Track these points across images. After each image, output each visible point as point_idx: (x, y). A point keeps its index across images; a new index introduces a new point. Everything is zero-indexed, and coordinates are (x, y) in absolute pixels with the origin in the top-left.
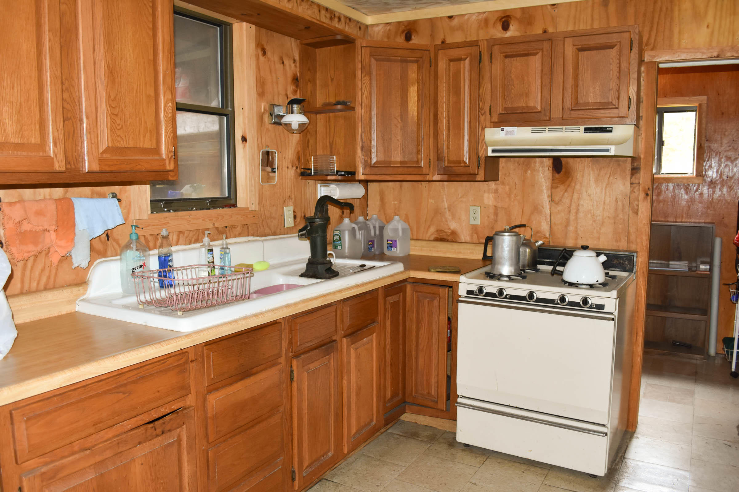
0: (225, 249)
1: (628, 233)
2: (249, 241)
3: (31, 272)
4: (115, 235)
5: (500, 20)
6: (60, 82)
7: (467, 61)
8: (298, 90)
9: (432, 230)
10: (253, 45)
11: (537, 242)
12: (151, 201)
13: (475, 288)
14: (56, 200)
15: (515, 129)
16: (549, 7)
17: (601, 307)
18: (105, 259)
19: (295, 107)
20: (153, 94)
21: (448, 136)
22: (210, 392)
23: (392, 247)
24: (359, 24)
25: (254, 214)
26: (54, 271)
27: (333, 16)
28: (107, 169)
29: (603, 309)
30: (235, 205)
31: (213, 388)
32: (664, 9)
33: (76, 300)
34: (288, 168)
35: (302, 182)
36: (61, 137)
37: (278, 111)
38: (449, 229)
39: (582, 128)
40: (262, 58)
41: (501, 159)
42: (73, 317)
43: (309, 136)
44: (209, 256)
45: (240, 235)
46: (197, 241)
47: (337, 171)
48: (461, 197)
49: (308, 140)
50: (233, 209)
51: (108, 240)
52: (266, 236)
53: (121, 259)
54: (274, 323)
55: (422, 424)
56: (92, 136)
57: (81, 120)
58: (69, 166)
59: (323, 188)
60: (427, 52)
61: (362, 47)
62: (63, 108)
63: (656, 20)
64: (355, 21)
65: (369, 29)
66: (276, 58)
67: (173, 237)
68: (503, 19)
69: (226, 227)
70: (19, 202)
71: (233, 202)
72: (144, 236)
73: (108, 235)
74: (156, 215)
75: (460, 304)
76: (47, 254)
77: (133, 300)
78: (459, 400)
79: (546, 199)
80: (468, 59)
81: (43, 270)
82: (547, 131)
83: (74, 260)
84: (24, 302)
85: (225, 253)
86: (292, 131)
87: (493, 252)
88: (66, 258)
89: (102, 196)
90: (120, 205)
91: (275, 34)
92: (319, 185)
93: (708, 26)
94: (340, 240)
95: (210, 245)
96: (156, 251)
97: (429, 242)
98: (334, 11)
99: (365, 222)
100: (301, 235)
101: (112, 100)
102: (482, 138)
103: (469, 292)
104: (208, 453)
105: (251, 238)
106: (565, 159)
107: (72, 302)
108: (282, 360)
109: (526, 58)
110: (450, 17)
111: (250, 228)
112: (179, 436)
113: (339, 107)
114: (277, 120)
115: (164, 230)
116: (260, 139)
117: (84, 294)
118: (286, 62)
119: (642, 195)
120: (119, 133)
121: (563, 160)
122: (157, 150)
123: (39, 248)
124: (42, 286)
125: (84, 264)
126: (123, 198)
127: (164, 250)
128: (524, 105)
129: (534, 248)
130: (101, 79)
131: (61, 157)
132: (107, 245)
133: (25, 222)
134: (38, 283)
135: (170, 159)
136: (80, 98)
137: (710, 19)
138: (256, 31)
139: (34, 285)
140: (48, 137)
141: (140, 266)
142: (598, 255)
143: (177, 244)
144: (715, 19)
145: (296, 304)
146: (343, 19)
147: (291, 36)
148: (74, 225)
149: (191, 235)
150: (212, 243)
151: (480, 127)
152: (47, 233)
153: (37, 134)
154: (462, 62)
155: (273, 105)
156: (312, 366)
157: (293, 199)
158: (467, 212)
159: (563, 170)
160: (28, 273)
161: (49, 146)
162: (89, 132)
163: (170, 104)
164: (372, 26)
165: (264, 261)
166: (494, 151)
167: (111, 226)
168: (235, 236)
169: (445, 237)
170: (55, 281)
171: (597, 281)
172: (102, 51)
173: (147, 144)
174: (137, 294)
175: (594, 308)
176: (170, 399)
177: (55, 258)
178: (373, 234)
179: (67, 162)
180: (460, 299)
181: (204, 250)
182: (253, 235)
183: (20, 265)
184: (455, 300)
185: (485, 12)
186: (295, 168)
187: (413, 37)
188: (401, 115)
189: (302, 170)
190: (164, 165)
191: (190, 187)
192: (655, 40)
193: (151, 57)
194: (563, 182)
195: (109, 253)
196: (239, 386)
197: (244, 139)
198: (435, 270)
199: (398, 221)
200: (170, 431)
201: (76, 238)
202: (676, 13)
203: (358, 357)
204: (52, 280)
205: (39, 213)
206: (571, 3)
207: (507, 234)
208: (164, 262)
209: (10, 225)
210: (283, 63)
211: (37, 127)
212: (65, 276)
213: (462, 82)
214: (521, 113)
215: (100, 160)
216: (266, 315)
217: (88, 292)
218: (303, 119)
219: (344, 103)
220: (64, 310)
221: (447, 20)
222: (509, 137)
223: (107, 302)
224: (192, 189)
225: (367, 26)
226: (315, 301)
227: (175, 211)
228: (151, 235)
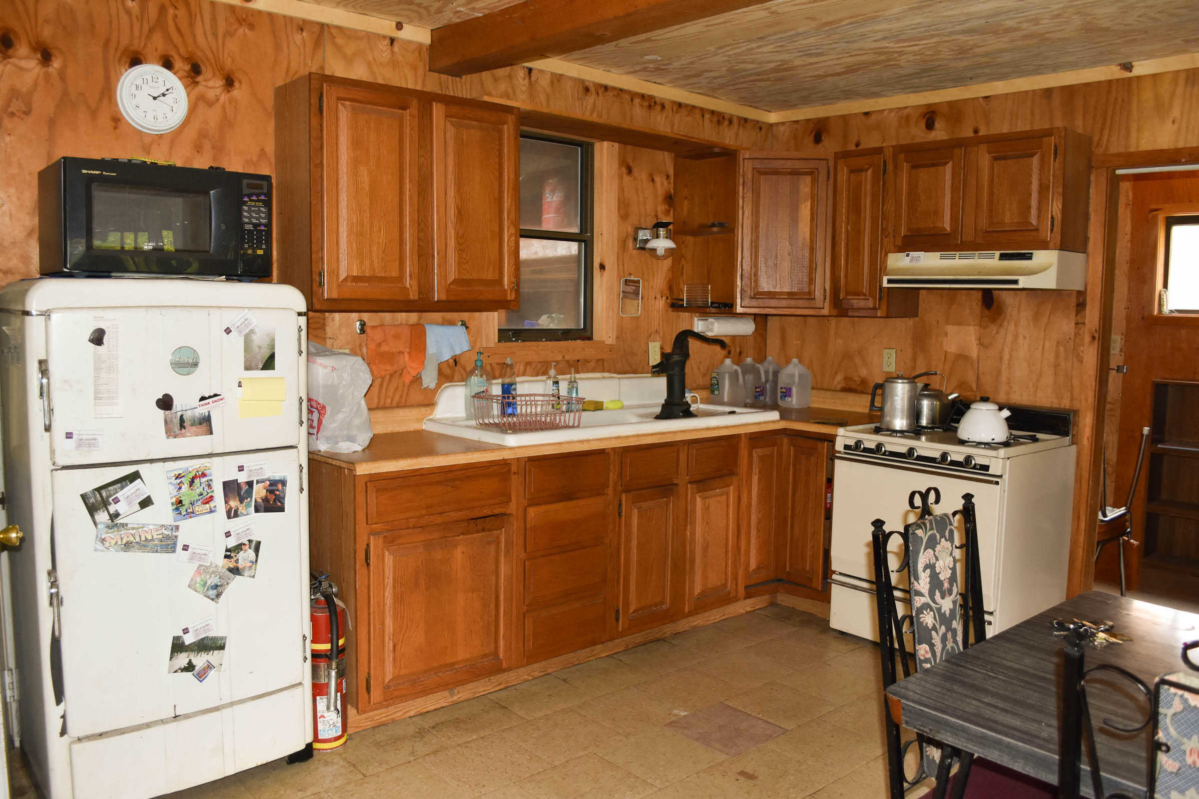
0: (573, 384)
1: (1072, 387)
2: (604, 378)
3: (386, 389)
4: (462, 361)
5: (924, 116)
6: (417, 224)
7: (870, 172)
8: (672, 211)
9: (839, 377)
10: (616, 165)
11: (951, 394)
12: (499, 330)
13: (852, 443)
14: (411, 325)
15: (921, 254)
16: (981, 100)
17: (986, 468)
18: (452, 384)
19: (662, 231)
20: (497, 230)
21: (847, 263)
22: (529, 505)
23: (785, 396)
24: (760, 124)
25: (611, 348)
26: (405, 391)
27: (721, 119)
28: (453, 298)
29: (988, 471)
30: (590, 338)
31: (533, 503)
32: (1120, 100)
33: (423, 419)
34: (655, 298)
35: (673, 314)
36: (416, 271)
37: (643, 235)
38: (860, 377)
39: (997, 254)
40: (627, 179)
41: (921, 291)
42: (420, 433)
43: (683, 262)
44: (554, 388)
45: (593, 370)
46: (545, 373)
47: (712, 303)
48: (874, 338)
49: (683, 267)
50: (587, 342)
51: (456, 365)
52: (625, 373)
53: (465, 385)
54: (602, 452)
55: (801, 609)
56: (442, 270)
57: (433, 256)
58: (421, 296)
59: (700, 322)
60: (824, 162)
61: (744, 159)
62: (419, 246)
63: (1110, 114)
64: (752, 121)
65: (774, 128)
66: (644, 176)
67: (520, 367)
68: (927, 116)
69: (578, 361)
70: (380, 326)
71: (588, 334)
72: (491, 364)
73: (455, 361)
74: (503, 344)
75: (837, 462)
76: (401, 375)
77: (473, 423)
78: (834, 577)
79: (973, 341)
80: (871, 169)
81: (396, 389)
82: (957, 257)
83: (424, 381)
84: (380, 415)
85: (573, 387)
86: (658, 258)
87: (883, 402)
88: (418, 379)
89: (452, 323)
90: (468, 333)
91: (643, 150)
92: (696, 319)
93: (1173, 122)
94: (718, 384)
95: (555, 378)
96: (500, 381)
97: (834, 393)
98: (723, 113)
99: (754, 365)
100: (654, 372)
101: (461, 238)
102: (884, 265)
103: (847, 447)
104: (525, 563)
105: (606, 375)
106: (997, 292)
107: (420, 420)
108: (610, 491)
109: (933, 169)
110: (867, 114)
111: (605, 363)
112: (498, 537)
113: (715, 229)
114: (642, 245)
115: (509, 359)
116: (621, 267)
117: (431, 414)
118: (658, 179)
119: (1087, 338)
120: (464, 266)
121: (994, 292)
122: (500, 281)
123: (395, 368)
124: (395, 404)
125: (432, 386)
126: (472, 325)
127: (507, 380)
128: (931, 226)
129: (946, 402)
130: (451, 219)
131: (415, 287)
132: (454, 371)
133: (384, 344)
134: (392, 400)
135: (511, 290)
136: (433, 236)
137: (1176, 112)
138: (619, 148)
139: (389, 401)
140: (406, 270)
141: (483, 392)
142: (1001, 409)
143: (524, 375)
144: (1182, 113)
145: (627, 437)
146: (735, 121)
147: (663, 149)
148: (425, 349)
149: (539, 367)
150: (560, 377)
151: (884, 251)
152: (402, 356)
153: (397, 269)
154: (864, 173)
155: (637, 229)
156: (644, 505)
157: (661, 334)
158: (881, 355)
159: (995, 305)
160: (384, 389)
161: (406, 278)
162: (439, 266)
163: (514, 238)
164: (777, 124)
165: (619, 400)
166: (890, 281)
167: (458, 352)
168: (588, 372)
169: (854, 387)
170: (406, 400)
171: (993, 439)
172: (452, 194)
173: (490, 275)
174: (476, 418)
175: (978, 469)
176: (491, 502)
177: (407, 379)
178: (763, 379)
179: (420, 292)
180: (837, 455)
181: (550, 382)
182: (609, 372)
183: (378, 381)
184: (832, 456)
185: (906, 108)
186: (664, 298)
187: (823, 138)
188: (790, 238)
189: (674, 301)
190: (506, 295)
191: (548, 317)
192: (1108, 140)
193: (497, 196)
194: (993, 320)
195: (456, 378)
196: (560, 505)
197: (602, 267)
198: (814, 421)
199: (796, 365)
200: (489, 530)
201: (426, 361)
202: (1134, 106)
203: (706, 509)
204: (404, 398)
205: (396, 337)
206: (1007, 94)
207: (900, 381)
208: (507, 389)
209: (372, 346)
210: (653, 180)
211: (398, 263)
212: (415, 396)
213: (863, 198)
214: (928, 235)
215: (447, 291)
216: (591, 443)
217: (434, 413)
218: (670, 244)
219: (721, 225)
220: (413, 427)
221: (863, 117)
222: (915, 264)
223: (453, 423)
224: (550, 320)
225: (771, 125)
226: (650, 437)
227: (523, 341)
228: (498, 364)
